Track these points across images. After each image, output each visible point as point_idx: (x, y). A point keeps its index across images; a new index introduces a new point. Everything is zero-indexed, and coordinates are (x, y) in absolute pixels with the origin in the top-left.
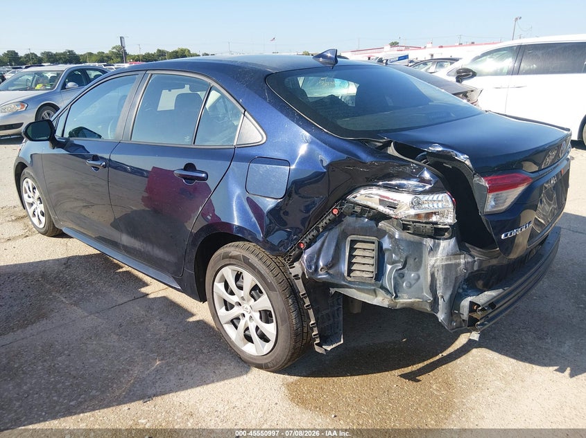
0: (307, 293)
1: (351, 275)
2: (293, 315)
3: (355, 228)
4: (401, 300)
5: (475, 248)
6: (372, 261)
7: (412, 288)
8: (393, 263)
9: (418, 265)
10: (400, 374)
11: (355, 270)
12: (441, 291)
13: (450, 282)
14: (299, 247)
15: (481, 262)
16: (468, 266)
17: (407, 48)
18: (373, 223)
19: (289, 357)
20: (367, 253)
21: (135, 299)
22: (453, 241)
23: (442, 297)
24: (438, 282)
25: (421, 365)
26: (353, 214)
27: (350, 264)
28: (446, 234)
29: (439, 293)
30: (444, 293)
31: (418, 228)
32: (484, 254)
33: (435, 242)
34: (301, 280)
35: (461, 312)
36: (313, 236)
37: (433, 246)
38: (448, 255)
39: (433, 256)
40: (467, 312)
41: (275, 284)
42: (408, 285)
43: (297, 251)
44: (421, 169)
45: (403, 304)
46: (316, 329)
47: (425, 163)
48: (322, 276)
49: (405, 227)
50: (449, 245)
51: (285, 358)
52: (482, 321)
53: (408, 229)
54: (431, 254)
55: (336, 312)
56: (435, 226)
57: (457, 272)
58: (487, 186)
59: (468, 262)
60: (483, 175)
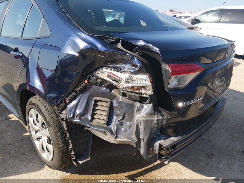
0: (68, 130)
1: (93, 121)
2: (60, 142)
3: (98, 92)
4: (119, 139)
5: (165, 111)
6: (106, 114)
7: (127, 132)
8: (118, 115)
9: (131, 119)
10: (127, 175)
11: (96, 118)
12: (142, 136)
13: (148, 131)
14: (65, 102)
15: (168, 120)
16: (159, 122)
17: (176, 12)
18: (108, 90)
19: (60, 165)
20: (104, 108)
21: (5, 119)
22: (151, 105)
23: (143, 139)
24: (141, 130)
25: (141, 170)
26: (96, 84)
27: (93, 114)
28: (148, 100)
29: (142, 137)
30: (144, 137)
31: (131, 96)
32: (171, 115)
33: (141, 105)
34: (65, 122)
35: (155, 149)
36: (73, 95)
37: (140, 107)
38: (146, 114)
39: (138, 114)
40: (158, 150)
41: (51, 123)
42: (125, 130)
43: (64, 104)
44: (133, 57)
45: (120, 142)
46: (73, 151)
47: (137, 54)
48: (77, 120)
49: (124, 95)
50: (148, 107)
51: (58, 165)
52: (167, 156)
53: (126, 96)
54: (137, 112)
55: (89, 141)
56: (141, 95)
57: (152, 125)
58: (170, 70)
59: (159, 120)
60: (168, 62)
